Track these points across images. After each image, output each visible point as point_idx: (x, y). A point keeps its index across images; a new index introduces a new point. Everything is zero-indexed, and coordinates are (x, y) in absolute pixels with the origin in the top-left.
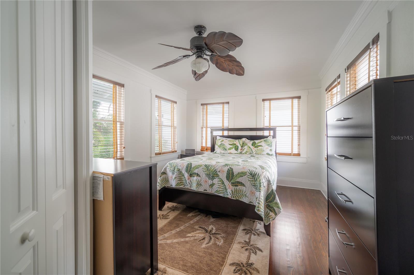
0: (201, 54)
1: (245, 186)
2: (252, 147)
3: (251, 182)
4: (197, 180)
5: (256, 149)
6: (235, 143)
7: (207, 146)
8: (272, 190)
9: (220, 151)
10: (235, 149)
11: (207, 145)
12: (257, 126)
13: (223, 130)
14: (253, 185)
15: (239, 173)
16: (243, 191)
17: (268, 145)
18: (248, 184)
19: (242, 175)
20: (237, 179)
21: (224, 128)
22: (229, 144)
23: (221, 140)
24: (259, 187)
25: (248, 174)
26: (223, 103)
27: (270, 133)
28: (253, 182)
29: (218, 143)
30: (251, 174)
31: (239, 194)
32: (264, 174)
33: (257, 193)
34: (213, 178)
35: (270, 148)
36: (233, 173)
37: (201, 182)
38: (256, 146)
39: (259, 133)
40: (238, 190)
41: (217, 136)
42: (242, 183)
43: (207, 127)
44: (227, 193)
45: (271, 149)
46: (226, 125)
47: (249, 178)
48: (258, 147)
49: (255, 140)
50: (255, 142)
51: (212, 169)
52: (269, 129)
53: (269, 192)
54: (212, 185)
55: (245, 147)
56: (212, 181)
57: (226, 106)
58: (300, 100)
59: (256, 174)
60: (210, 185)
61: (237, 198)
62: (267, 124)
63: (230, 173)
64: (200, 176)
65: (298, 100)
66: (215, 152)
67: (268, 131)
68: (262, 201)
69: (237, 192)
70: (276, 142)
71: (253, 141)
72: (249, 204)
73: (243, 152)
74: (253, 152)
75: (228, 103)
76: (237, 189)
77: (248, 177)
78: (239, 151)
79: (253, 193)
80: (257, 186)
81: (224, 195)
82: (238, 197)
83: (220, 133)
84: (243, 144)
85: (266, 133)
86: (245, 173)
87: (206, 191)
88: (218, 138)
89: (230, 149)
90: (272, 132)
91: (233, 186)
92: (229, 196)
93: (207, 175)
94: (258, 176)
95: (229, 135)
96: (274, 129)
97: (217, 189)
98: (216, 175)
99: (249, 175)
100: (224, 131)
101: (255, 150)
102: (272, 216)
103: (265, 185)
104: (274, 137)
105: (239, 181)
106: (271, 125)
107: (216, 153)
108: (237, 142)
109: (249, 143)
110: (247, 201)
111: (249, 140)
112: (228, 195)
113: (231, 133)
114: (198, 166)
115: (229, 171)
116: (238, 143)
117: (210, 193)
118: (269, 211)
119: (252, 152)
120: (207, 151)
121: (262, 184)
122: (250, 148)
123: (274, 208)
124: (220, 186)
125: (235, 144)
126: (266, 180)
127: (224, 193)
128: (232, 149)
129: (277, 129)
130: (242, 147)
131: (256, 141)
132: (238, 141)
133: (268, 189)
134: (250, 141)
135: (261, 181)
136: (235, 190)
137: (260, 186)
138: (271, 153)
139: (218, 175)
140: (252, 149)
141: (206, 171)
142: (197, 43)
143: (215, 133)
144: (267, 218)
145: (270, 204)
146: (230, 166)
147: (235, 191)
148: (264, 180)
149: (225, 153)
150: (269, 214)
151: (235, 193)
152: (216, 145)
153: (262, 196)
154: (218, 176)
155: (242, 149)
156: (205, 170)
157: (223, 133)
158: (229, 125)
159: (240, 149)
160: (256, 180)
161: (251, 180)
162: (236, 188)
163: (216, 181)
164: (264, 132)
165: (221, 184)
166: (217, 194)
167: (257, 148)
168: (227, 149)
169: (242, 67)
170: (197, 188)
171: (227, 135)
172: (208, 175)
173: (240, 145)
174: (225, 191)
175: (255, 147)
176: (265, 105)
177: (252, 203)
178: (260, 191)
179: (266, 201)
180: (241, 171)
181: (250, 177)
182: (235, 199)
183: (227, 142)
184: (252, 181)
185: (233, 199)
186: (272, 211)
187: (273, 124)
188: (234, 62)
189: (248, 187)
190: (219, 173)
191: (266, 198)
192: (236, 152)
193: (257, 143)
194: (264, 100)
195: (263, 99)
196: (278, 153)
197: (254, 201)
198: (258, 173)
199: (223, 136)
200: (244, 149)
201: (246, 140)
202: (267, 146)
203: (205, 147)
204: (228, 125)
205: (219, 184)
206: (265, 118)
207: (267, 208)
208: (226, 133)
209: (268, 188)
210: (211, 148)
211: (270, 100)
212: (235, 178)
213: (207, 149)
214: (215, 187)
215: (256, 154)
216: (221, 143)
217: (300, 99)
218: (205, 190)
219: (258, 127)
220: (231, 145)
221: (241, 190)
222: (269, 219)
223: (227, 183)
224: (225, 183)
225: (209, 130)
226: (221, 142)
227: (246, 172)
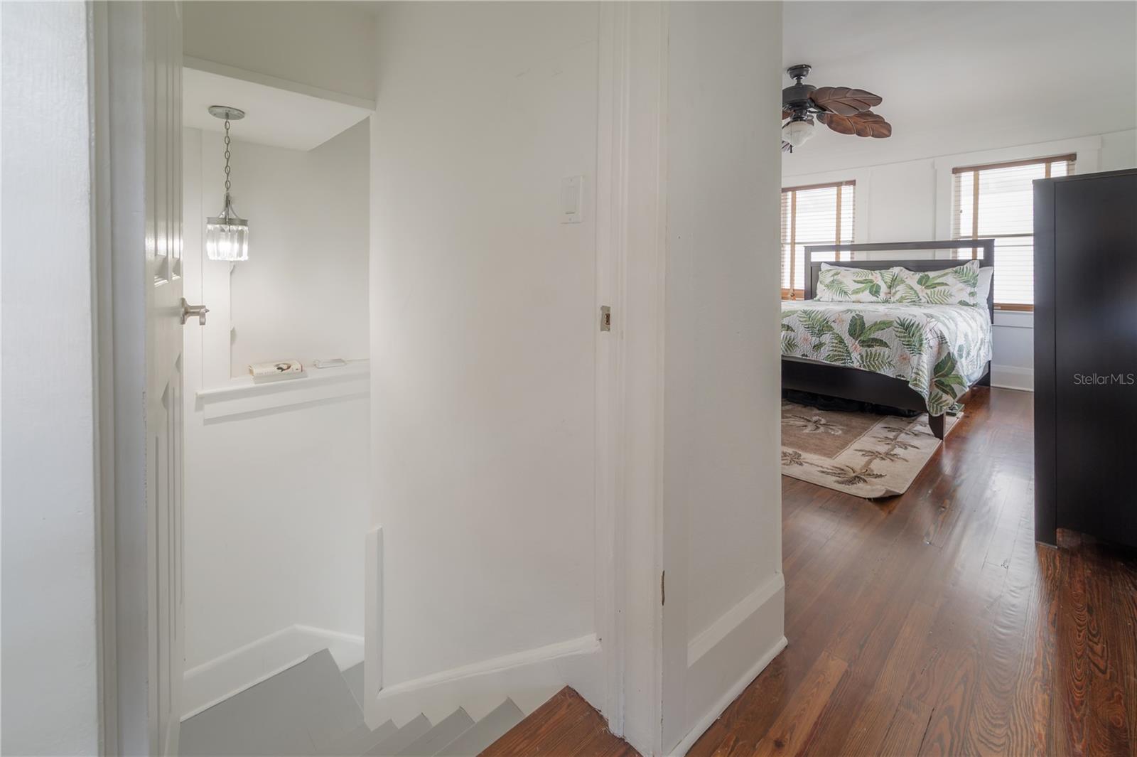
0: (802, 114)
1: (887, 346)
2: (918, 288)
3: (902, 339)
4: (788, 337)
5: (929, 291)
6: (870, 277)
7: (795, 288)
8: (949, 353)
9: (831, 298)
10: (871, 292)
11: (795, 285)
12: (935, 238)
13: (838, 248)
14: (907, 345)
15: (875, 324)
16: (884, 355)
17: (965, 282)
18: (895, 343)
19: (882, 326)
20: (872, 334)
21: (841, 244)
22: (855, 281)
23: (832, 272)
24: (917, 346)
25: (895, 324)
26: (839, 184)
27: (975, 253)
28: (907, 339)
29: (826, 277)
30: (902, 325)
31: (877, 362)
32: (932, 325)
33: (914, 359)
34: (820, 333)
35: (969, 289)
36: (863, 324)
37: (795, 341)
38: (929, 284)
39: (941, 255)
40: (873, 353)
41: (822, 262)
42: (882, 341)
43: (795, 243)
44: (851, 359)
45: (972, 291)
46: (846, 237)
47: (897, 331)
48: (935, 287)
49: (927, 271)
50: (927, 275)
51: (820, 316)
52: (973, 243)
53: (943, 357)
54: (818, 347)
55: (898, 288)
56: (818, 339)
57: (847, 191)
58: (1074, 164)
59: (913, 324)
60: (814, 347)
61: (873, 369)
62: (966, 231)
63: (856, 324)
64: (792, 330)
65: (1068, 165)
66: (816, 298)
67: (971, 249)
68: (923, 369)
69: (871, 358)
70: (993, 275)
71: (921, 274)
72: (897, 379)
73: (893, 299)
74: (920, 300)
75: (853, 183)
76: (871, 353)
77: (896, 329)
78: (882, 296)
79: (905, 359)
80: (915, 345)
81: (845, 363)
82: (873, 366)
83: (830, 256)
84: (894, 280)
85: (964, 254)
86: (888, 323)
87: (807, 356)
88: (824, 267)
89: (856, 292)
90: (981, 253)
91: (863, 346)
92: (856, 365)
93: (808, 328)
94: (917, 327)
95: (855, 260)
96: (988, 244)
97: (829, 353)
98: (827, 327)
99: (898, 326)
100: (841, 252)
101: (927, 294)
102: (947, 402)
103: (931, 344)
104: (988, 262)
105: (875, 337)
106: (979, 234)
107: (819, 300)
108: (876, 277)
109: (912, 278)
110: (893, 374)
111: (910, 270)
112: (852, 362)
113: (861, 256)
114: (788, 312)
115: (853, 321)
116: (880, 278)
117: (814, 361)
118: (941, 393)
119: (916, 299)
120: (794, 299)
121: (924, 342)
122: (912, 288)
123: (952, 385)
124: (835, 347)
125: (871, 281)
126: (935, 336)
127: (845, 359)
128: (863, 291)
129: (996, 244)
130: (890, 287)
131: (931, 274)
132: (879, 274)
133: (939, 353)
134: (913, 272)
135: (924, 337)
136: (867, 353)
137: (921, 345)
138: (971, 301)
139: (832, 327)
140: (918, 292)
141: (805, 321)
142: (793, 99)
143: (816, 257)
144: (937, 405)
145: (943, 379)
146: (857, 313)
147: (867, 356)
148: (930, 336)
149: (844, 300)
150: (941, 397)
151: (866, 359)
152: (819, 283)
153: (925, 361)
154: (831, 329)
155: (890, 293)
156: (804, 319)
157: (838, 256)
158: (855, 236)
159: (886, 294)
160: (913, 336)
161: (902, 335)
162: (868, 350)
163: (827, 338)
164: (956, 252)
165: (837, 343)
166: (829, 362)
167: (932, 290)
168: (850, 292)
169: (887, 123)
170: (789, 351)
171: (849, 260)
172: (810, 328)
173: (886, 283)
174: (847, 356)
175: (927, 287)
176: (963, 184)
177: (903, 377)
178: (920, 354)
179: (935, 374)
180: (880, 320)
181: (900, 330)
182: (867, 370)
183: (849, 278)
184: (905, 337)
185: (862, 371)
186: (947, 393)
187: (983, 232)
188: (868, 117)
189: (895, 348)
190: (833, 324)
191: (934, 369)
192: (874, 299)
193: (933, 278)
194: (957, 171)
195: (953, 169)
196: (998, 305)
197: (908, 373)
198: (917, 323)
199: (838, 264)
200: (896, 292)
201: (901, 271)
202: (961, 284)
203: (788, 290)
204: (851, 236)
205: (834, 345)
206: (962, 216)
207: (937, 387)
208: (845, 256)
209: (939, 350)
210: (805, 292)
211: (976, 169)
212: (868, 333)
213: (793, 295)
214: (825, 348)
215: (928, 302)
216: (832, 279)
217: (1076, 161)
218: (803, 355)
219: (940, 238)
220: (861, 282)
221: (880, 354)
222: (941, 407)
223: (849, 341)
224: (846, 342)
225: (800, 251)
226: (833, 276)
227: (892, 322)
